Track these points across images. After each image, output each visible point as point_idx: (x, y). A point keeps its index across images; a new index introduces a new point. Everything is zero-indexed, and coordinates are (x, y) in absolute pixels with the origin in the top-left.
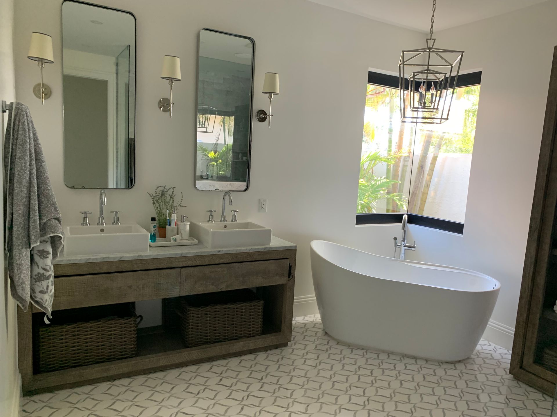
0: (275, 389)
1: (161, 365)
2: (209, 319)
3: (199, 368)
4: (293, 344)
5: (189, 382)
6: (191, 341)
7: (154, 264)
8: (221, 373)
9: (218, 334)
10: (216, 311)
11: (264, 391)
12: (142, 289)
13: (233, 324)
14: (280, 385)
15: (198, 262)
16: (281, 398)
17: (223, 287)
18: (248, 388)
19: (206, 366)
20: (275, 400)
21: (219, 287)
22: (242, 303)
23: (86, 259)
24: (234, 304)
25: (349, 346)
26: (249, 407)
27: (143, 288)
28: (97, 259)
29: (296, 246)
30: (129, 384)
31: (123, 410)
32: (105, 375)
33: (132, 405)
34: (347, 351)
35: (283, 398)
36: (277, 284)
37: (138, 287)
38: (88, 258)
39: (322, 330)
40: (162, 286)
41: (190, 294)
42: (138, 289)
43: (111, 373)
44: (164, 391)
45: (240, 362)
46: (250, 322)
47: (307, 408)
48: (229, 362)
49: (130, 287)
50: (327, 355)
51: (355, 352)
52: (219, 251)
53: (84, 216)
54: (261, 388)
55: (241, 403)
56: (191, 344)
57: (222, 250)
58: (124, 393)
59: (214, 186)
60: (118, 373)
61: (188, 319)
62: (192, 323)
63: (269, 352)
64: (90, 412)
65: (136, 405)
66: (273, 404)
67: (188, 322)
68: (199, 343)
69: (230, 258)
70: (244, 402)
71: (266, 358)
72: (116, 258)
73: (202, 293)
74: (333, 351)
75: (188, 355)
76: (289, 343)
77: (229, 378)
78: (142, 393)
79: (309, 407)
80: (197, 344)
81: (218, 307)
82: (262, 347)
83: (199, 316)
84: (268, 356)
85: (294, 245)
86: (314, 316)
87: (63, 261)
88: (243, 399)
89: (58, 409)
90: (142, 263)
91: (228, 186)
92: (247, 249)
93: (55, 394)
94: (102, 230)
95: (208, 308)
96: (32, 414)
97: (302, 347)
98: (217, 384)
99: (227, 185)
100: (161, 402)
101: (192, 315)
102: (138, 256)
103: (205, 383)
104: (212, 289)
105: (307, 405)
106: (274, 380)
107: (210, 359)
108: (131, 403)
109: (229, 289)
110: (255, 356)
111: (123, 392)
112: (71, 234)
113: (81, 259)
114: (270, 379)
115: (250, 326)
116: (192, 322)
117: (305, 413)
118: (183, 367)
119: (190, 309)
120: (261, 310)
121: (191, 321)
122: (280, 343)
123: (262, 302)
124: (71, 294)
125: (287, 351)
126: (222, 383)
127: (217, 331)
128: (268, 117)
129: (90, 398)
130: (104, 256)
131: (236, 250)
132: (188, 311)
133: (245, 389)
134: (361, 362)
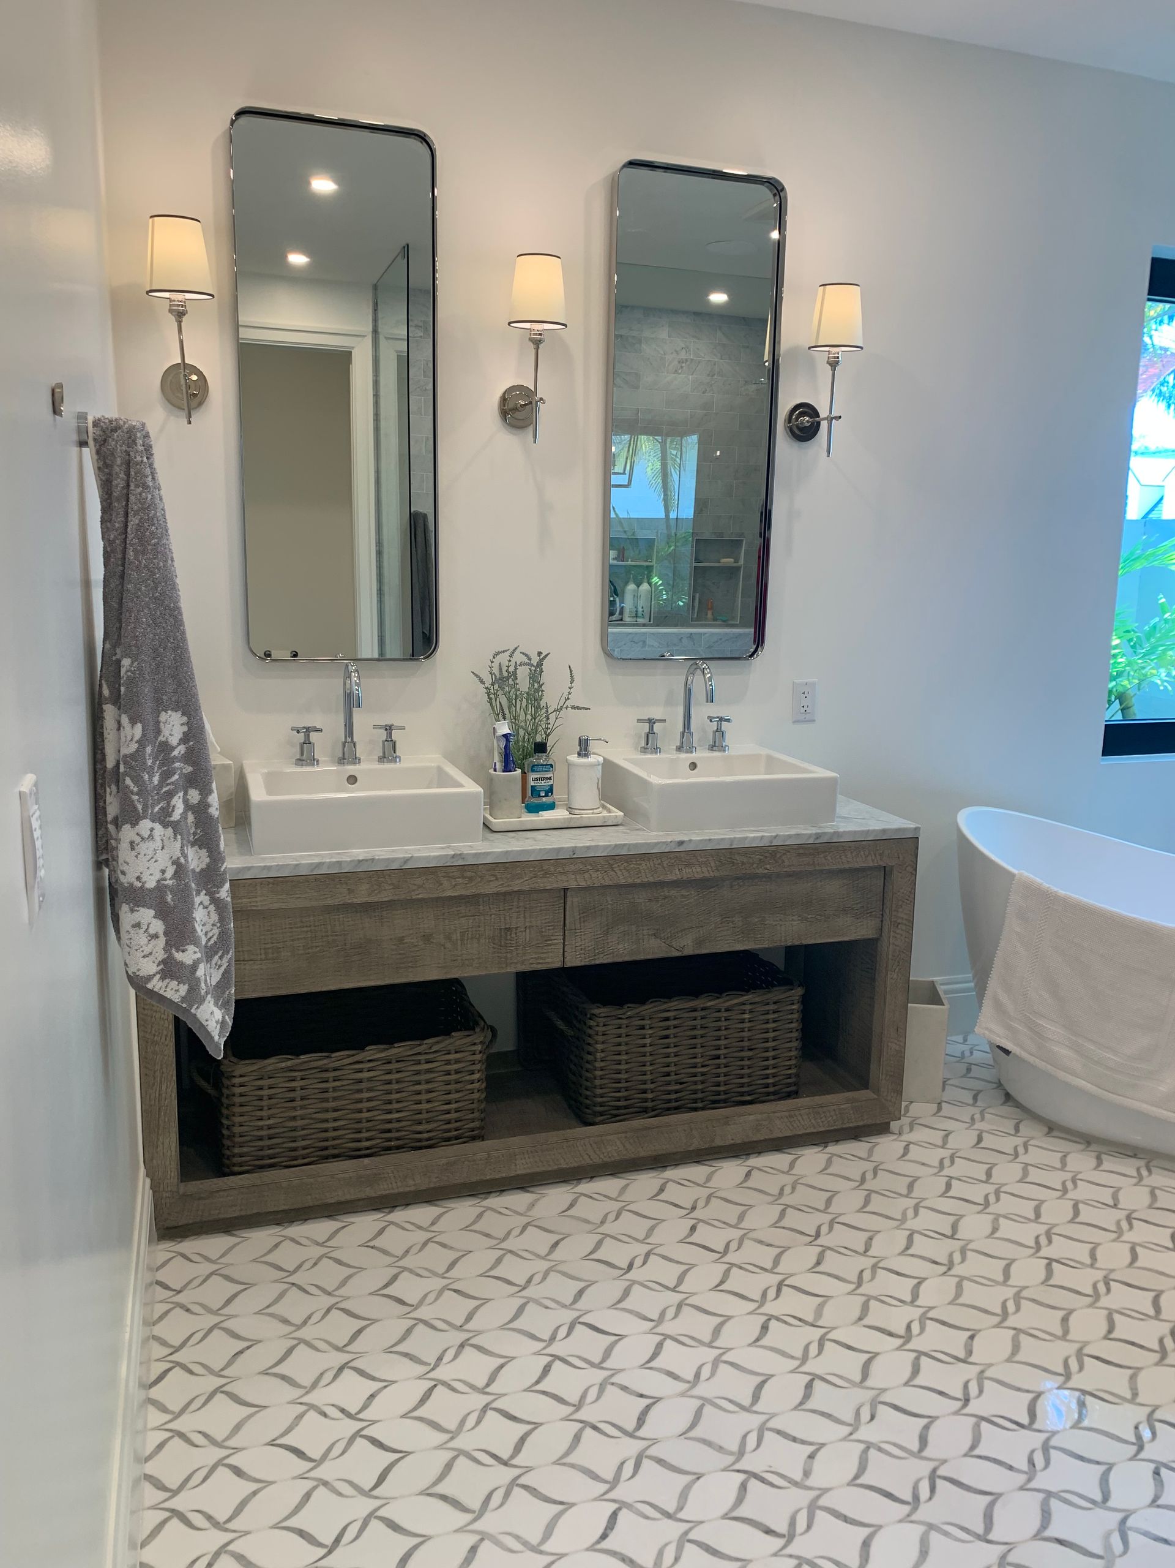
0: (862, 1271)
1: (519, 1172)
2: (648, 1041)
3: (627, 1185)
4: (906, 1129)
5: (600, 1230)
6: (601, 1105)
7: (497, 879)
8: (694, 1208)
9: (678, 1087)
10: (667, 1019)
11: (829, 1275)
12: (459, 942)
13: (718, 1057)
14: (875, 1260)
15: (619, 873)
16: (883, 1302)
17: (686, 945)
18: (776, 1261)
19: (645, 1182)
20: (865, 1309)
21: (674, 943)
22: (742, 995)
23: (312, 864)
24: (718, 998)
25: (1089, 1143)
26: (786, 1323)
27: (462, 940)
28: (339, 863)
29: (917, 829)
30: (433, 1224)
31: (421, 1302)
32: (369, 1192)
33: (445, 1288)
34: (1081, 1161)
35: (890, 1305)
36: (846, 939)
37: (448, 938)
38: (316, 860)
39: (995, 1085)
40: (513, 935)
41: (593, 963)
42: (449, 945)
43: (383, 1189)
44: (530, 1252)
45: (748, 1175)
46: (767, 1050)
47: (972, 1346)
48: (713, 1173)
49: (427, 938)
50: (1016, 1169)
51: (1108, 1163)
52: (681, 843)
53: (302, 741)
54: (818, 1263)
55: (761, 1310)
56: (601, 1114)
57: (690, 841)
58: (420, 1251)
59: (644, 642)
60: (401, 1190)
61: (591, 1041)
62: (603, 1055)
63: (832, 1149)
64: (331, 1301)
65: (455, 1291)
66: (860, 1319)
67: (591, 1049)
68: (622, 1111)
69: (713, 864)
70: (770, 1308)
71: (825, 1169)
72: (394, 860)
73: (627, 959)
74: (1035, 1156)
75: (594, 1146)
76: (894, 1126)
77: (716, 1223)
78: (471, 1254)
79: (976, 1339)
80: (615, 1115)
81: (674, 1004)
82: (812, 1134)
83: (623, 1031)
84: (829, 1162)
85: (911, 825)
86: (965, 1040)
87: (249, 868)
88: (764, 1294)
89: (248, 1285)
90: (463, 877)
91: (685, 641)
92: (762, 837)
93: (239, 1240)
94: (352, 779)
95: (647, 1009)
96: (181, 1294)
97: (937, 1137)
98: (681, 1241)
99: (681, 640)
100: (524, 1288)
101: (601, 1029)
102: (453, 856)
103: (648, 1236)
104: (653, 948)
105: (969, 1333)
106: (857, 1240)
107: (659, 1162)
108: (440, 1283)
109: (704, 951)
110: (792, 1157)
111: (419, 1247)
112: (269, 793)
113: (297, 865)
114: (840, 1236)
115: (766, 1063)
116: (603, 1051)
117: (964, 1361)
118: (579, 1180)
119: (596, 1011)
120: (796, 1016)
121: (599, 1047)
122: (865, 1122)
123: (798, 992)
124: (270, 956)
125: (886, 1147)
126: (695, 1238)
127: (673, 1077)
128: (824, 425)
129: (330, 1258)
130: (359, 853)
131: (732, 840)
132: (590, 1019)
133: (733, 1221)
134: (1135, 1197)
